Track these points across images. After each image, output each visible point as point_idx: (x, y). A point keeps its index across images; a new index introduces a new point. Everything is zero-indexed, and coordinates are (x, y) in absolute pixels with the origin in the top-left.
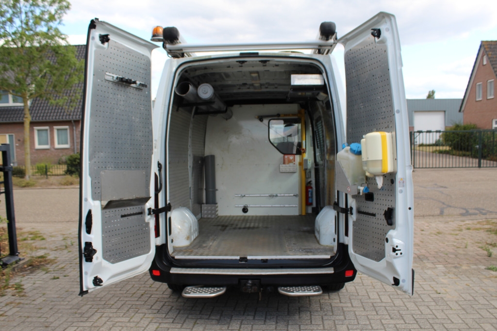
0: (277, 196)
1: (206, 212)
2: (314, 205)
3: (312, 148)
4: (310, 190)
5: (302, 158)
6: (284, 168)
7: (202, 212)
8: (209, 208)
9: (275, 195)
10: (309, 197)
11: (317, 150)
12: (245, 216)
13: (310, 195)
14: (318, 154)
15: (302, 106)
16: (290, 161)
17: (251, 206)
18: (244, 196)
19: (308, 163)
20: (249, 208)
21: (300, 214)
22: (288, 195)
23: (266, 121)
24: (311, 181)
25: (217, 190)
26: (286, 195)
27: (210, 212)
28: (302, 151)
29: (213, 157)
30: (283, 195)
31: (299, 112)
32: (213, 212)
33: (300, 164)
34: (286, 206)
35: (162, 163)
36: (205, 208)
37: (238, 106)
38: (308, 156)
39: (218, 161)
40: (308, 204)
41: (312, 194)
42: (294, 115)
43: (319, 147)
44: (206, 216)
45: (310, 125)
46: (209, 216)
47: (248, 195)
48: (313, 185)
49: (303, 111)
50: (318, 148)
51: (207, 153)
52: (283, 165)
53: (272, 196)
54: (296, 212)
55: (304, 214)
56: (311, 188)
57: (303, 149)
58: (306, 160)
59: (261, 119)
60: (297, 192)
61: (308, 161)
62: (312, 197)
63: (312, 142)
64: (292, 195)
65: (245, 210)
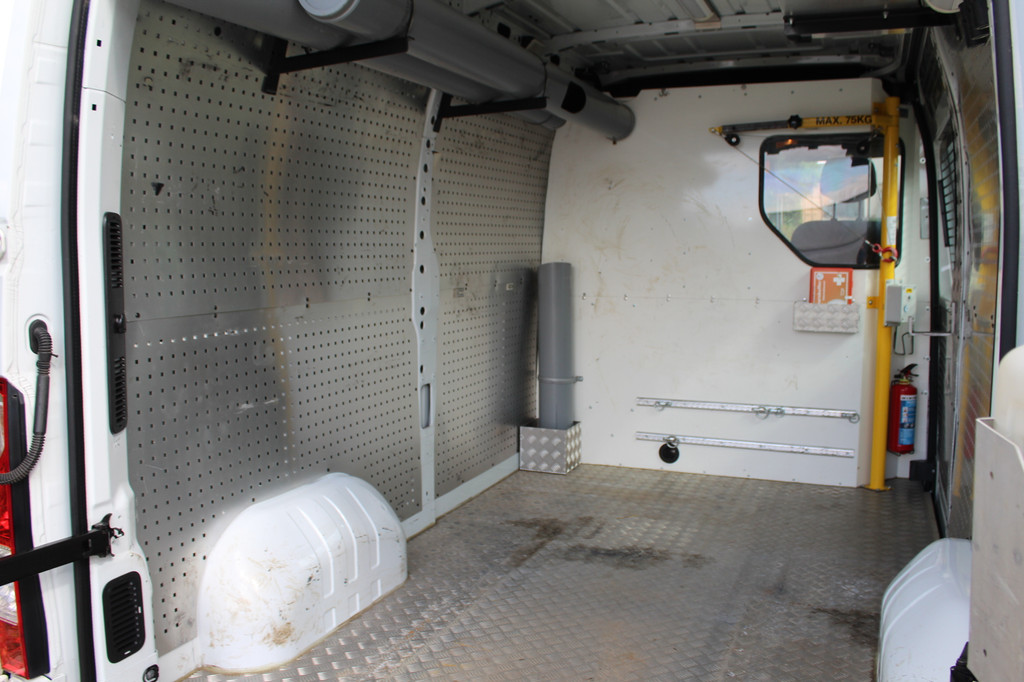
0: (780, 413)
1: (532, 452)
2: (921, 452)
3: (925, 245)
4: (904, 397)
5: (882, 284)
6: (810, 313)
7: (521, 450)
8: (544, 440)
9: (774, 410)
10: (902, 425)
11: (945, 253)
12: (669, 473)
13: (904, 419)
14: (945, 268)
15: (889, 86)
16: (833, 292)
17: (689, 440)
18: (667, 405)
19: (904, 301)
20: (681, 448)
21: (863, 483)
22: (821, 412)
23: (752, 143)
24: (912, 366)
25: (579, 379)
26: (814, 412)
27: (544, 453)
28: (883, 256)
29: (565, 270)
30: (803, 411)
31: (879, 109)
32: (556, 454)
33: (873, 303)
34: (812, 450)
36: (532, 439)
38: (908, 276)
39: (584, 285)
40: (894, 446)
41: (913, 414)
42: (856, 119)
43: (952, 241)
44: (532, 465)
45: (923, 161)
46: (544, 467)
47: (679, 404)
48: (922, 381)
49: (893, 104)
50: (947, 244)
51: (551, 254)
52: (808, 305)
53: (763, 412)
54: (847, 475)
55: (877, 484)
56: (913, 391)
57: (888, 250)
58: (896, 291)
59: (732, 135)
60: (856, 403)
61: (905, 294)
62: (913, 425)
63: (927, 222)
64: (838, 413)
65: (669, 453)
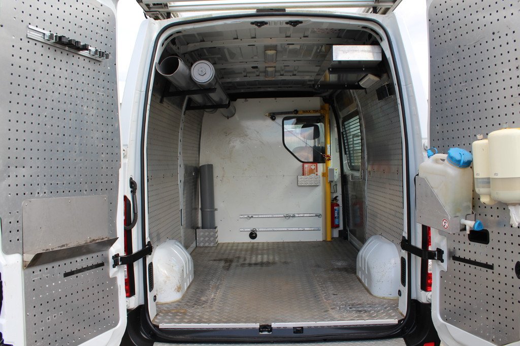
0: (294, 216)
1: (202, 239)
2: (341, 228)
3: (338, 154)
4: (336, 208)
5: (327, 168)
6: (302, 179)
7: (197, 238)
8: (207, 234)
9: (292, 215)
10: (335, 218)
11: (344, 157)
12: (253, 243)
13: (336, 215)
14: (345, 162)
15: (326, 100)
16: (311, 171)
17: (260, 230)
18: (252, 217)
19: (335, 174)
20: (257, 233)
21: (324, 239)
22: (308, 215)
23: (279, 120)
24: (337, 197)
25: (216, 210)
26: (306, 215)
27: (207, 239)
28: (327, 158)
29: (210, 167)
30: (302, 215)
31: (322, 108)
32: (212, 239)
33: (324, 175)
34: (306, 229)
35: (137, 180)
36: (202, 234)
37: (243, 100)
38: (333, 164)
39: (217, 172)
40: (334, 226)
41: (338, 213)
42: (316, 111)
43: (347, 153)
44: (202, 245)
45: (335, 125)
46: (207, 244)
47: (256, 216)
48: (340, 202)
49: (327, 106)
50: (346, 154)
51: (203, 162)
52: (303, 177)
53: (287, 217)
54: (318, 237)
55: (329, 239)
56: (338, 205)
57: (328, 156)
58: (332, 170)
59: (273, 117)
60: (320, 211)
61: (335, 171)
62: (338, 217)
63: (338, 147)
64: (314, 215)
65: (253, 235)
